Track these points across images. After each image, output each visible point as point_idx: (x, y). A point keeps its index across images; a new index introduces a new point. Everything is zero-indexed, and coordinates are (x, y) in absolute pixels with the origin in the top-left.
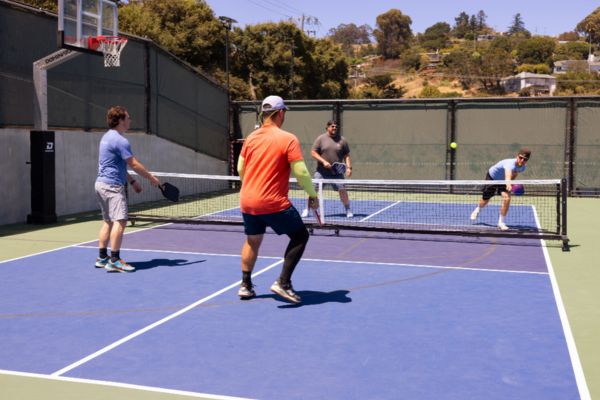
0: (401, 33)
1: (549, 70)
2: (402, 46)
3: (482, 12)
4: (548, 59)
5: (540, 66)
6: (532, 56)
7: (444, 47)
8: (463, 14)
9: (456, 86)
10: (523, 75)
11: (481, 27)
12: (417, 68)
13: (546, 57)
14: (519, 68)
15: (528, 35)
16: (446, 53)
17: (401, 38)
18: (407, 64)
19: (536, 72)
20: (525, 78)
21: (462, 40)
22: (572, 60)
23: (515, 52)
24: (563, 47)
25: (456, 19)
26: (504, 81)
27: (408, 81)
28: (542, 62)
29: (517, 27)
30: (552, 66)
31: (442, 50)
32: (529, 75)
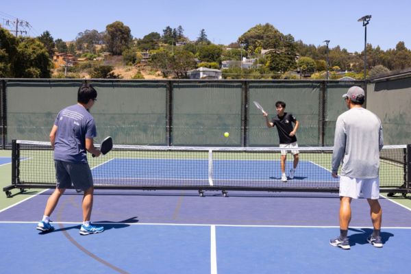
0: (123, 38)
1: (218, 66)
2: (124, 47)
3: (180, 27)
4: (218, 59)
5: (213, 63)
6: (208, 57)
7: (153, 49)
8: (168, 28)
9: (159, 75)
10: (201, 69)
11: (180, 36)
12: (134, 62)
13: (217, 58)
14: (199, 64)
15: (209, 43)
16: (154, 52)
17: (123, 41)
18: (127, 59)
19: (210, 67)
20: (203, 71)
21: (166, 45)
22: (233, 61)
23: (198, 54)
24: (229, 52)
25: (164, 31)
26: (190, 72)
27: (127, 71)
28: (215, 61)
29: (203, 38)
30: (220, 64)
31: (151, 51)
32: (206, 69)
